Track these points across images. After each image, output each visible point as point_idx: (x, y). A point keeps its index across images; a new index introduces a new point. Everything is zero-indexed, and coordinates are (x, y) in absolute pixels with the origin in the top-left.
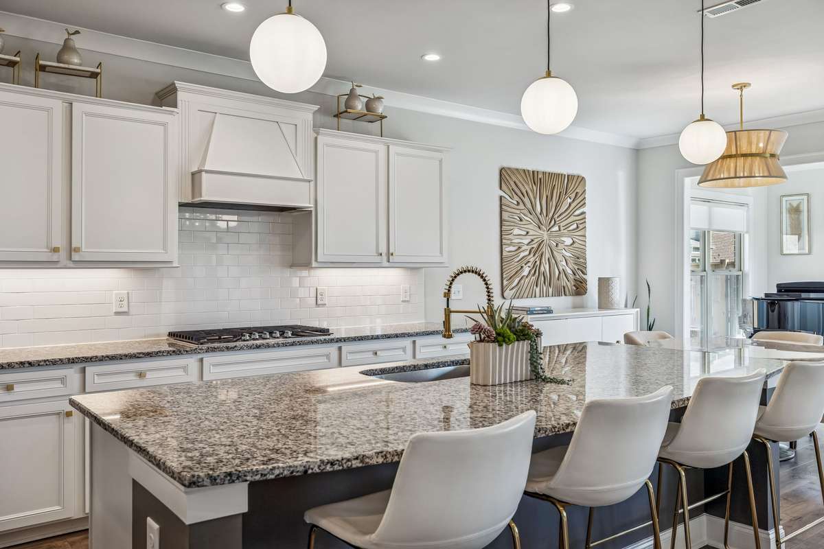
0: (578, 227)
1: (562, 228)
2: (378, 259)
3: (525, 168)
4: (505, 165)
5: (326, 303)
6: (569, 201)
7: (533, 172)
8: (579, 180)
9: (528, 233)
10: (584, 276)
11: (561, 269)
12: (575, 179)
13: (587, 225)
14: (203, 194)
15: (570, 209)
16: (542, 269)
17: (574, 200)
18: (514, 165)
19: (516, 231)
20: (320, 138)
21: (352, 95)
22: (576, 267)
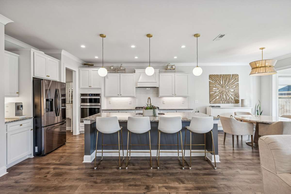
0: (236, 87)
1: (230, 87)
2: (172, 95)
3: (217, 74)
4: (211, 74)
5: (165, 103)
6: (233, 81)
7: (220, 75)
8: (236, 75)
9: (218, 89)
10: (238, 99)
11: (229, 97)
12: (235, 76)
13: (239, 86)
14: (138, 85)
15: (233, 83)
16: (223, 97)
17: (234, 80)
18: (213, 74)
19: (214, 89)
20: (160, 74)
21: (168, 66)
22: (235, 97)
